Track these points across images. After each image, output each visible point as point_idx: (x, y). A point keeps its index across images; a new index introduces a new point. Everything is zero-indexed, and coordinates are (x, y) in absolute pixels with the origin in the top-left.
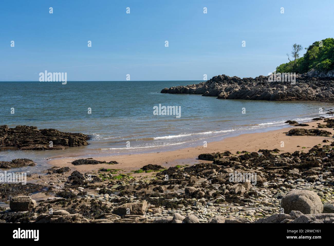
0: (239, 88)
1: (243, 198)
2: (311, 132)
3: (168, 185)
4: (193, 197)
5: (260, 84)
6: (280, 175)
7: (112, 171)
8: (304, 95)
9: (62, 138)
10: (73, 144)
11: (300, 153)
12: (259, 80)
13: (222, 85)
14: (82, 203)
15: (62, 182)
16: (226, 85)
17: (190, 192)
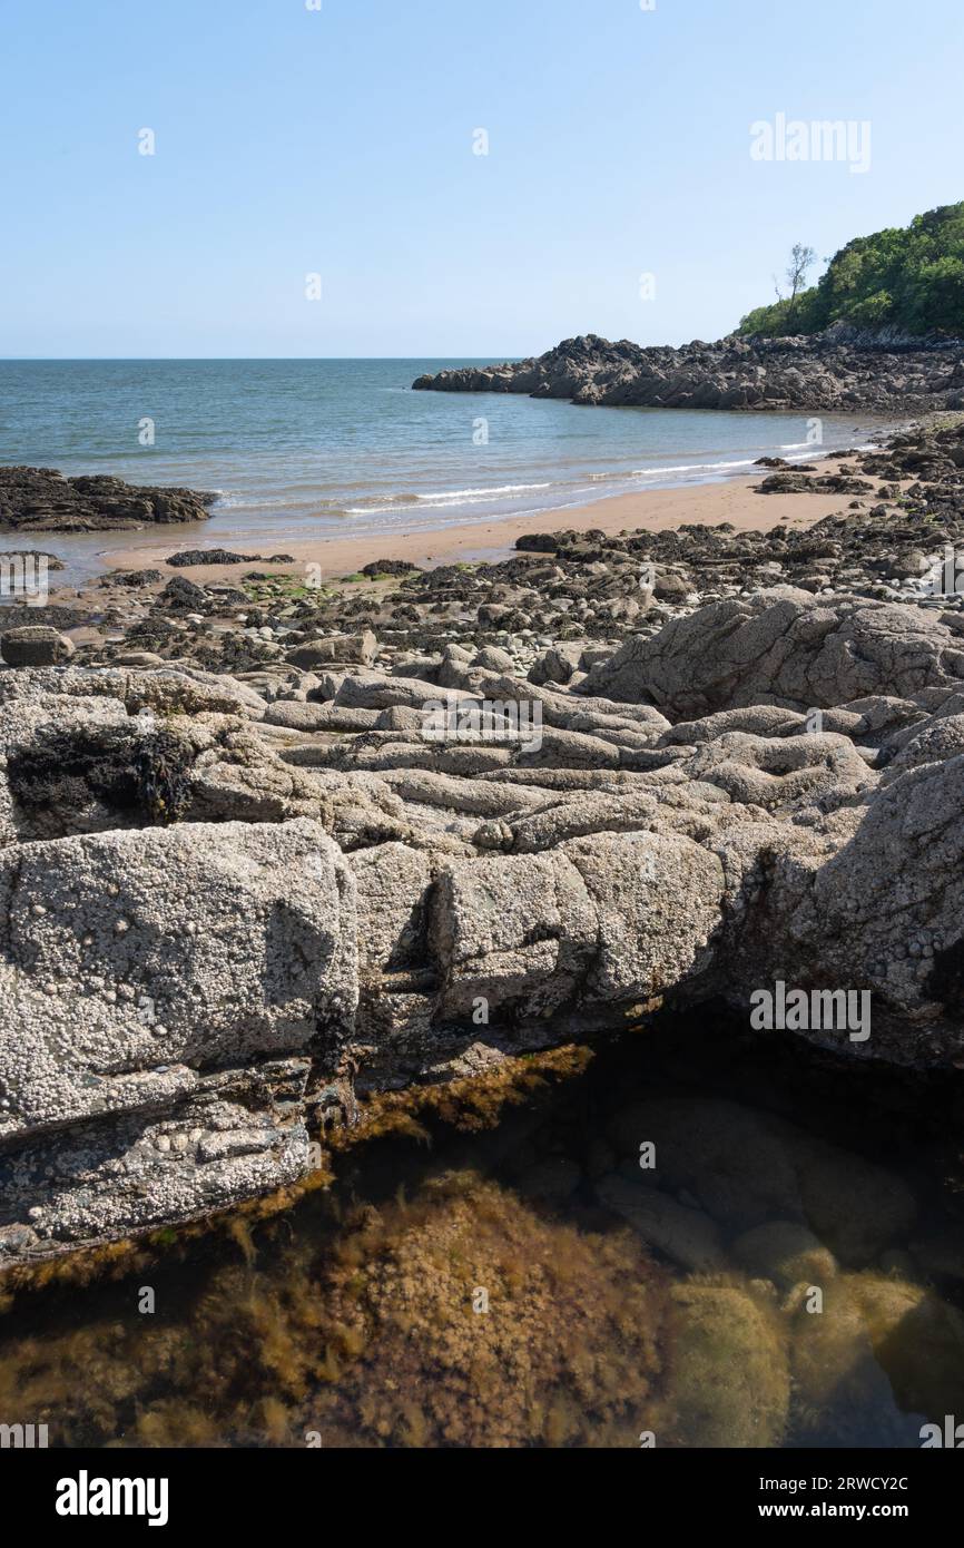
0: (635, 372)
1: (629, 628)
2: (821, 484)
3: (433, 602)
4: (499, 629)
5: (691, 361)
6: (732, 578)
7: (276, 578)
8: (811, 394)
9: (134, 500)
10: (166, 517)
11: (787, 532)
12: (690, 352)
13: (588, 365)
14: (199, 642)
15: (143, 604)
16: (597, 367)
17: (493, 616)
